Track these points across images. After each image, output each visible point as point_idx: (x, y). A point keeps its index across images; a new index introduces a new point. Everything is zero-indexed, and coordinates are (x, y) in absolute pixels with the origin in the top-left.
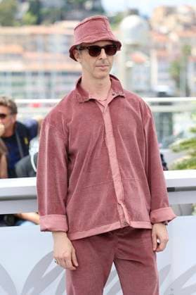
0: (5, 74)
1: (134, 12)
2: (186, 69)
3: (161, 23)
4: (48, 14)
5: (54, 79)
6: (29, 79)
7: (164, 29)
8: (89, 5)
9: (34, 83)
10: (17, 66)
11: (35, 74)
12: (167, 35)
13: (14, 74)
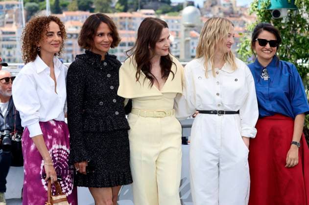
1: (192, 4)
3: (209, 11)
4: (132, 4)
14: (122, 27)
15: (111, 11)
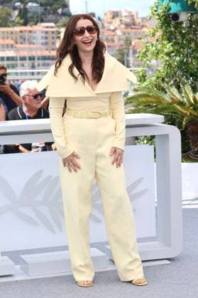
0: (2, 59)
2: (128, 55)
3: (110, 23)
4: (32, 17)
5: (36, 63)
6: (19, 62)
7: (112, 28)
8: (60, 11)
9: (23, 65)
10: (11, 53)
11: (23, 59)
12: (114, 31)
13: (8, 59)
14: (21, 40)
15: (10, 25)
